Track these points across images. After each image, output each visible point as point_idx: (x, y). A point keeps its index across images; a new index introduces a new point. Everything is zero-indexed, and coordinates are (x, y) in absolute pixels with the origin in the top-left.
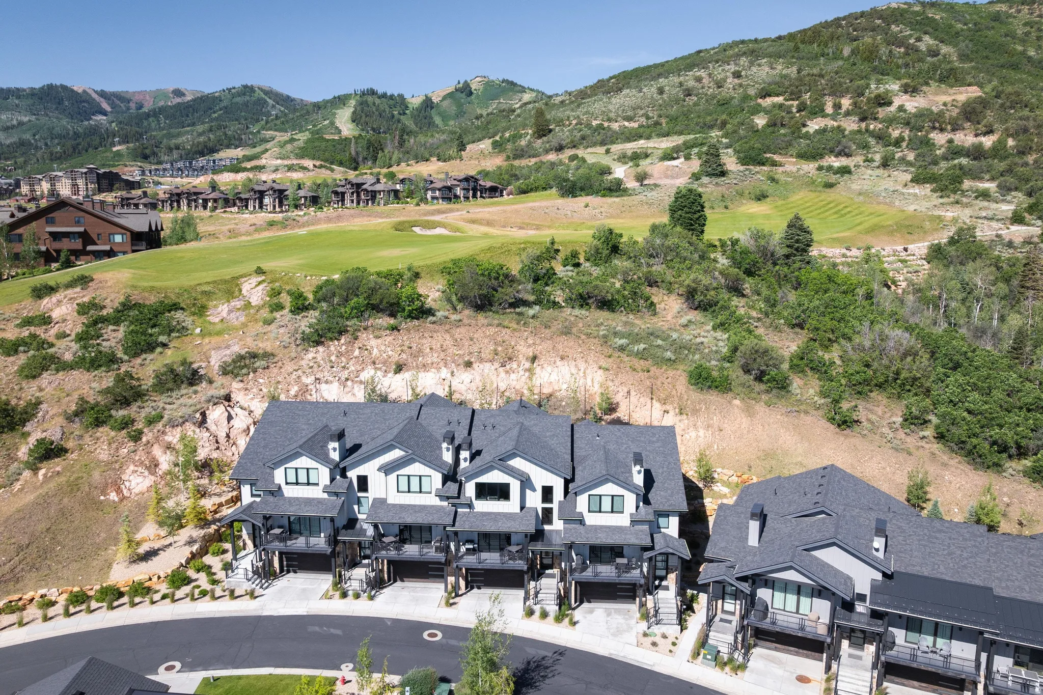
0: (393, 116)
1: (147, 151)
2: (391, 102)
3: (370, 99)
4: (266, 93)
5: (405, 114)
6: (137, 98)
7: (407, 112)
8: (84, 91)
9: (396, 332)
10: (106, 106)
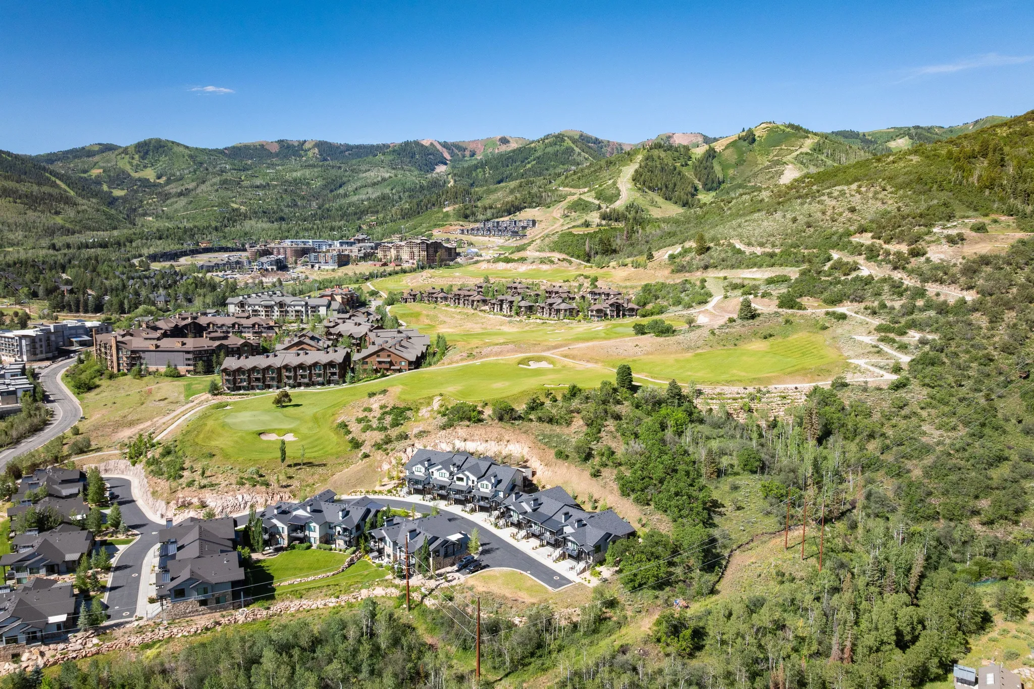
0: (675, 169)
1: (468, 211)
2: (676, 154)
3: (656, 153)
4: (574, 141)
5: (687, 165)
6: (471, 147)
7: (690, 163)
8: (432, 144)
9: (468, 427)
10: (447, 155)
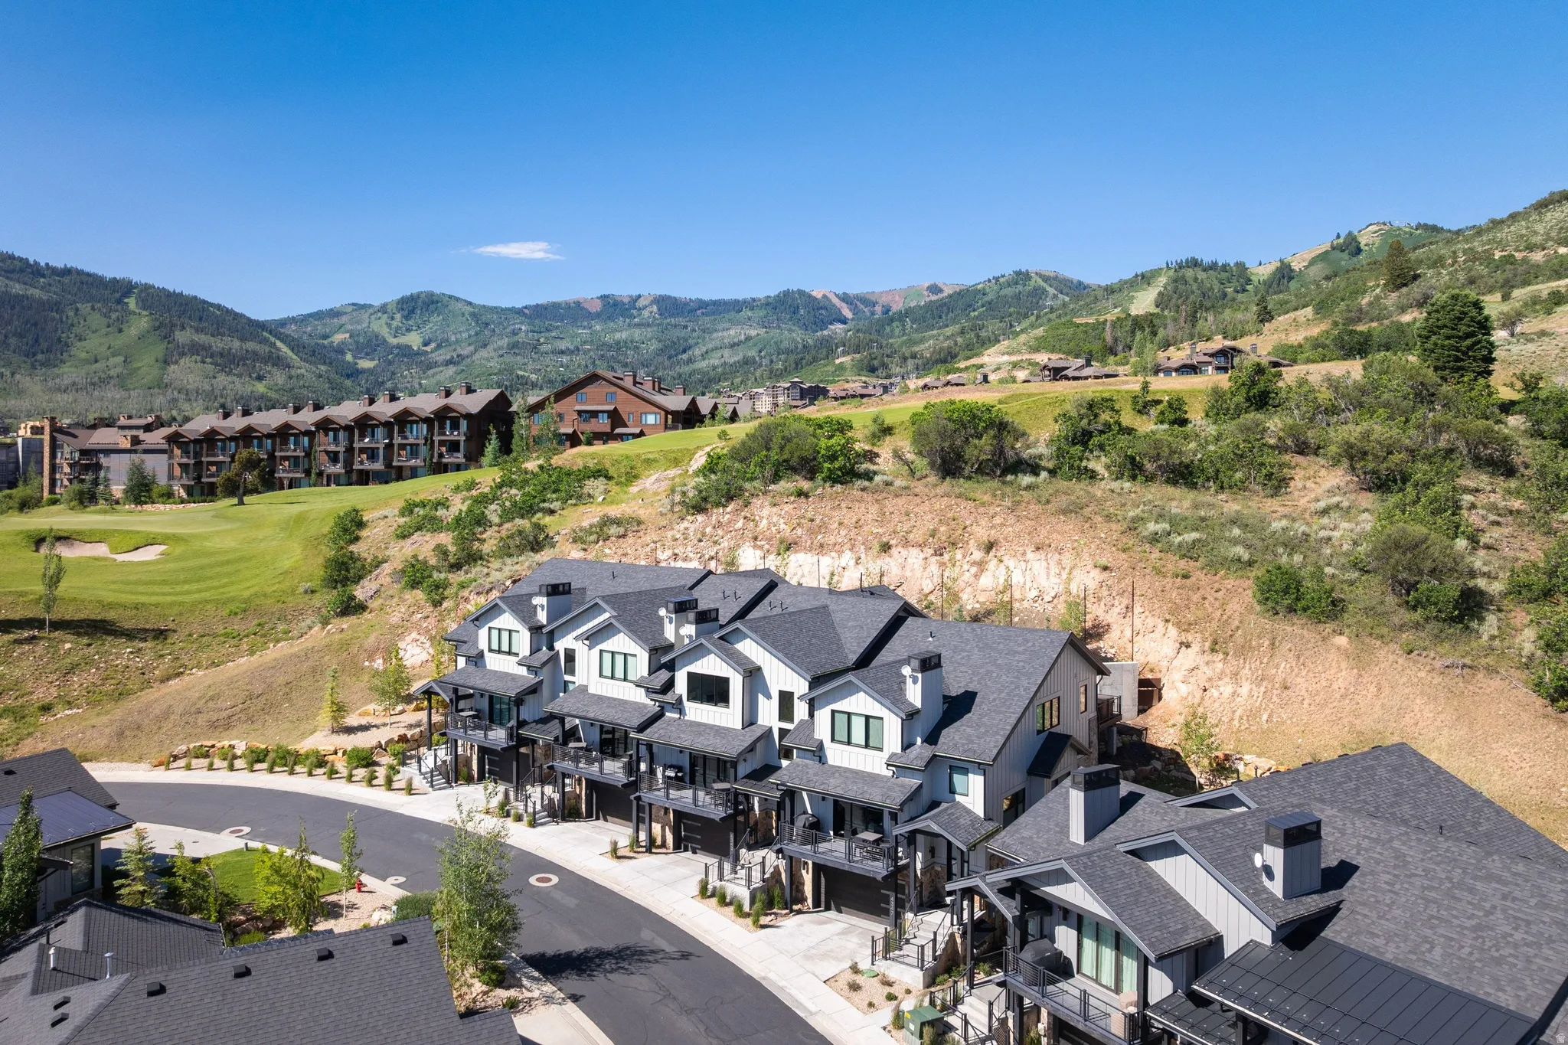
1: (876, 363)
2: (1224, 275)
3: (1189, 273)
4: (1046, 279)
5: (1244, 290)
6: (884, 300)
7: (1248, 287)
8: (825, 296)
9: (803, 499)
10: (847, 313)
